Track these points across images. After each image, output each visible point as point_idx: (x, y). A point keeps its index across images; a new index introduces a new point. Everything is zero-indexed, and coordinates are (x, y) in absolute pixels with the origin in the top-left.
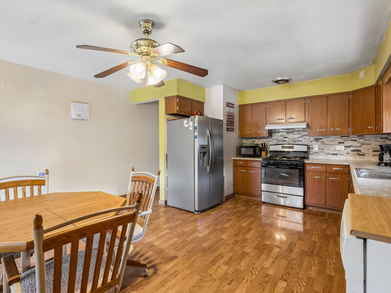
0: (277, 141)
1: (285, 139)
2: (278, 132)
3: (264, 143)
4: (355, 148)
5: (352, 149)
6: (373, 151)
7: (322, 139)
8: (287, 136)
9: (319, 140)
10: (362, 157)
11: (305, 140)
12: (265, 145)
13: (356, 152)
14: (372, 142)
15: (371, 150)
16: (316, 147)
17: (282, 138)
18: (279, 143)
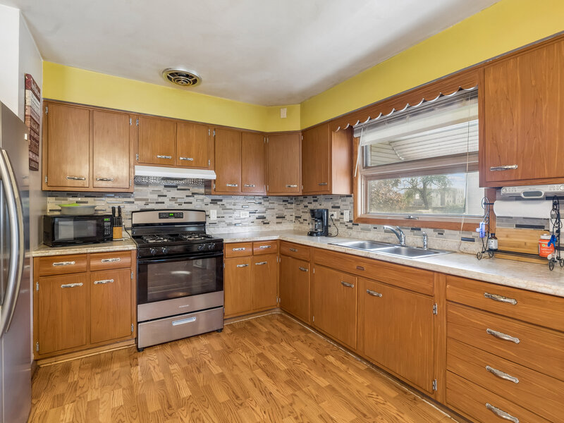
0: (144, 202)
1: (161, 199)
2: (147, 185)
3: (119, 208)
4: (260, 215)
5: (257, 215)
6: (277, 218)
7: (221, 200)
8: (165, 192)
9: (219, 203)
10: (267, 226)
11: (197, 203)
12: (120, 211)
13: (261, 220)
14: (276, 205)
15: (275, 217)
16: (213, 214)
17: (155, 197)
18: (148, 207)
